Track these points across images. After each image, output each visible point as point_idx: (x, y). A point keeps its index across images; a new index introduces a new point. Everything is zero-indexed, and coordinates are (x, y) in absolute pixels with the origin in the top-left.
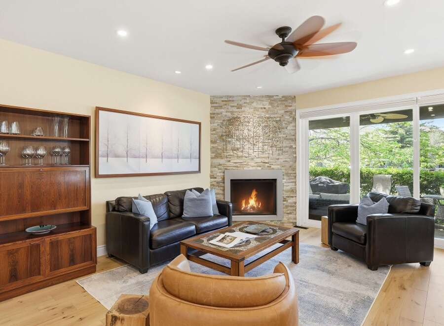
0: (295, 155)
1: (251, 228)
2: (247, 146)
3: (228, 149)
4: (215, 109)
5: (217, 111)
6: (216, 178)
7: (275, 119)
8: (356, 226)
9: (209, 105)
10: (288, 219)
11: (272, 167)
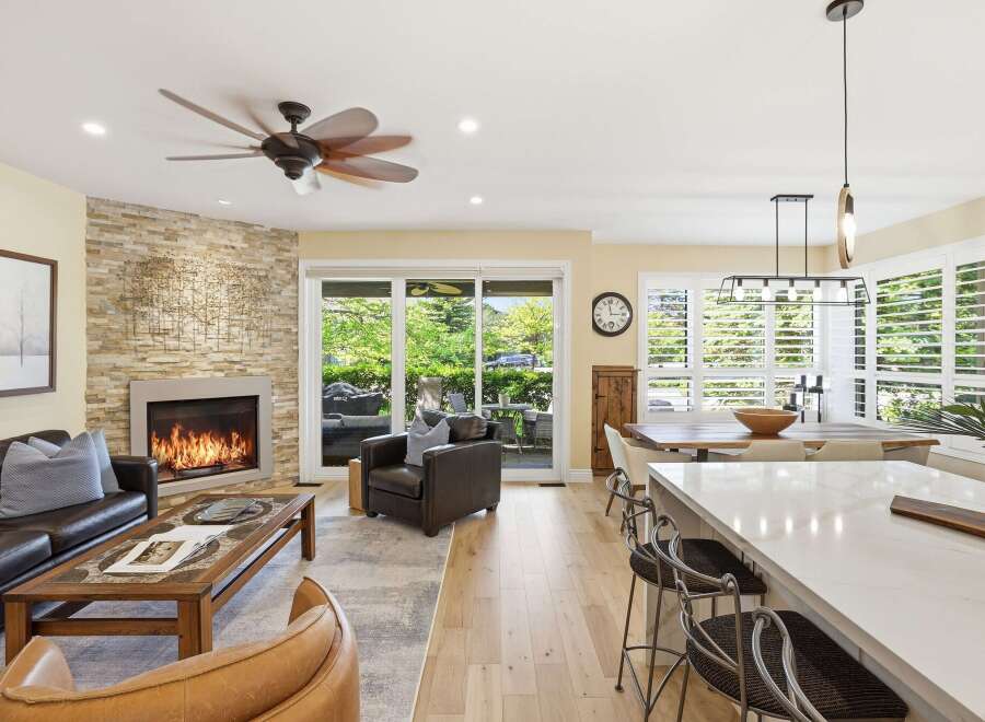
0: (295, 348)
1: (215, 510)
2: (191, 325)
3: (138, 330)
4: (101, 230)
5: (107, 237)
6: (104, 401)
7: (256, 273)
8: (405, 470)
9: (84, 220)
10: (283, 473)
11: (249, 370)
